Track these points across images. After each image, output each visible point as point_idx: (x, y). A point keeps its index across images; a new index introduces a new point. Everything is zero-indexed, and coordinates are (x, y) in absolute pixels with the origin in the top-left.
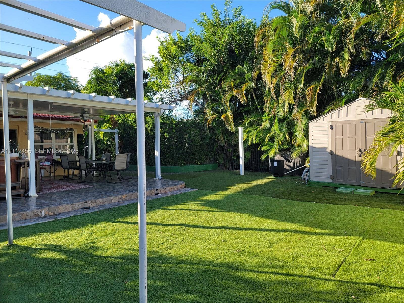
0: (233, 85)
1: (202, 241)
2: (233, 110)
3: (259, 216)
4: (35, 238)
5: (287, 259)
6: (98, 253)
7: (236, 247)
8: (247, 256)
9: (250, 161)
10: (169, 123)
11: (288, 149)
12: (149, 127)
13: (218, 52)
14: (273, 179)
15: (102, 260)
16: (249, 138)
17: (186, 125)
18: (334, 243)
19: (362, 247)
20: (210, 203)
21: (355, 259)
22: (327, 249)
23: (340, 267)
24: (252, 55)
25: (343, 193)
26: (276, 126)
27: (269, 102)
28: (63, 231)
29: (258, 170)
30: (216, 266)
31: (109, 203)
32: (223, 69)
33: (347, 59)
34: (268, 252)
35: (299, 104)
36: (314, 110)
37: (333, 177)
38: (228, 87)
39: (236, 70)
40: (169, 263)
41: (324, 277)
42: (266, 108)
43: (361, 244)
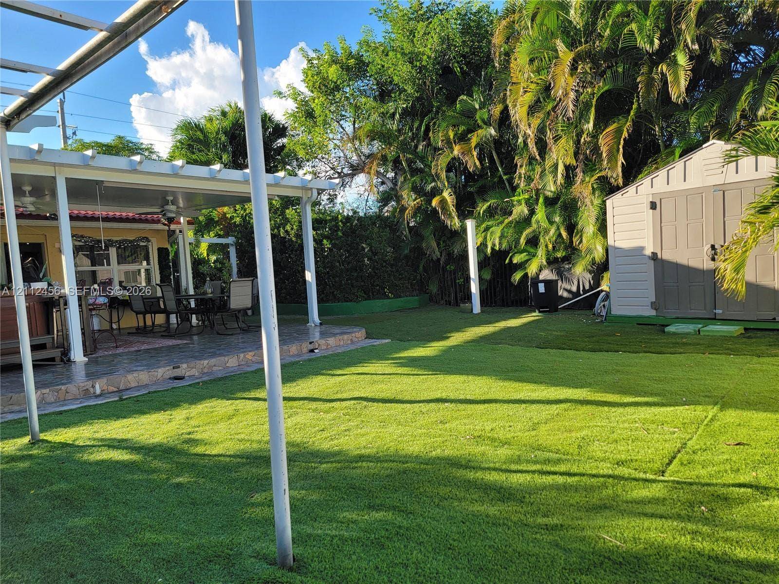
0: (452, 137)
1: (399, 423)
2: (455, 187)
3: (510, 380)
4: (81, 428)
5: (568, 448)
6: (200, 450)
7: (466, 432)
8: (486, 445)
9: (491, 287)
10: (330, 220)
11: (567, 259)
12: (292, 229)
13: (420, 72)
14: (537, 318)
15: (207, 461)
16: (486, 241)
17: (363, 223)
18: (661, 419)
19: (719, 423)
20: (413, 362)
21: (705, 444)
22: (648, 429)
23: (674, 458)
24: (489, 74)
25: (679, 334)
26: (541, 213)
27: (526, 166)
28: (135, 416)
29: (507, 303)
30: (427, 464)
31: (221, 368)
32: (432, 106)
33: (682, 66)
34: (528, 437)
35: (586, 165)
36: (618, 176)
37: (658, 305)
38: (442, 141)
39: (458, 106)
40: (335, 462)
41: (642, 475)
42: (520, 177)
43: (717, 418)
